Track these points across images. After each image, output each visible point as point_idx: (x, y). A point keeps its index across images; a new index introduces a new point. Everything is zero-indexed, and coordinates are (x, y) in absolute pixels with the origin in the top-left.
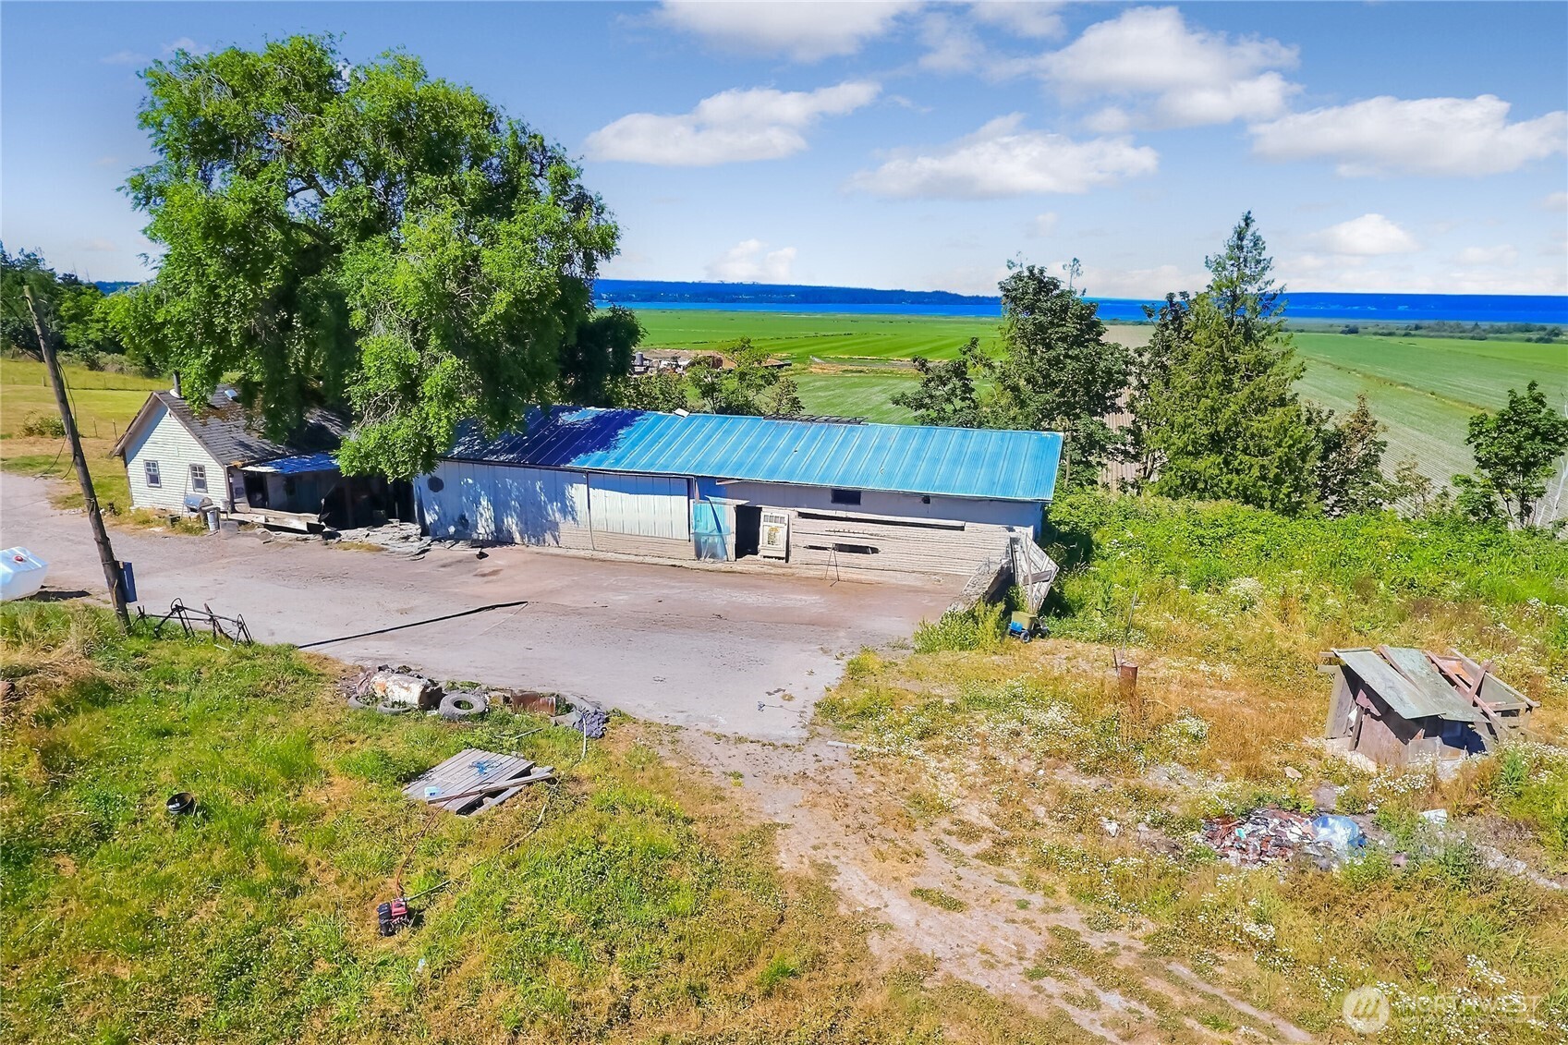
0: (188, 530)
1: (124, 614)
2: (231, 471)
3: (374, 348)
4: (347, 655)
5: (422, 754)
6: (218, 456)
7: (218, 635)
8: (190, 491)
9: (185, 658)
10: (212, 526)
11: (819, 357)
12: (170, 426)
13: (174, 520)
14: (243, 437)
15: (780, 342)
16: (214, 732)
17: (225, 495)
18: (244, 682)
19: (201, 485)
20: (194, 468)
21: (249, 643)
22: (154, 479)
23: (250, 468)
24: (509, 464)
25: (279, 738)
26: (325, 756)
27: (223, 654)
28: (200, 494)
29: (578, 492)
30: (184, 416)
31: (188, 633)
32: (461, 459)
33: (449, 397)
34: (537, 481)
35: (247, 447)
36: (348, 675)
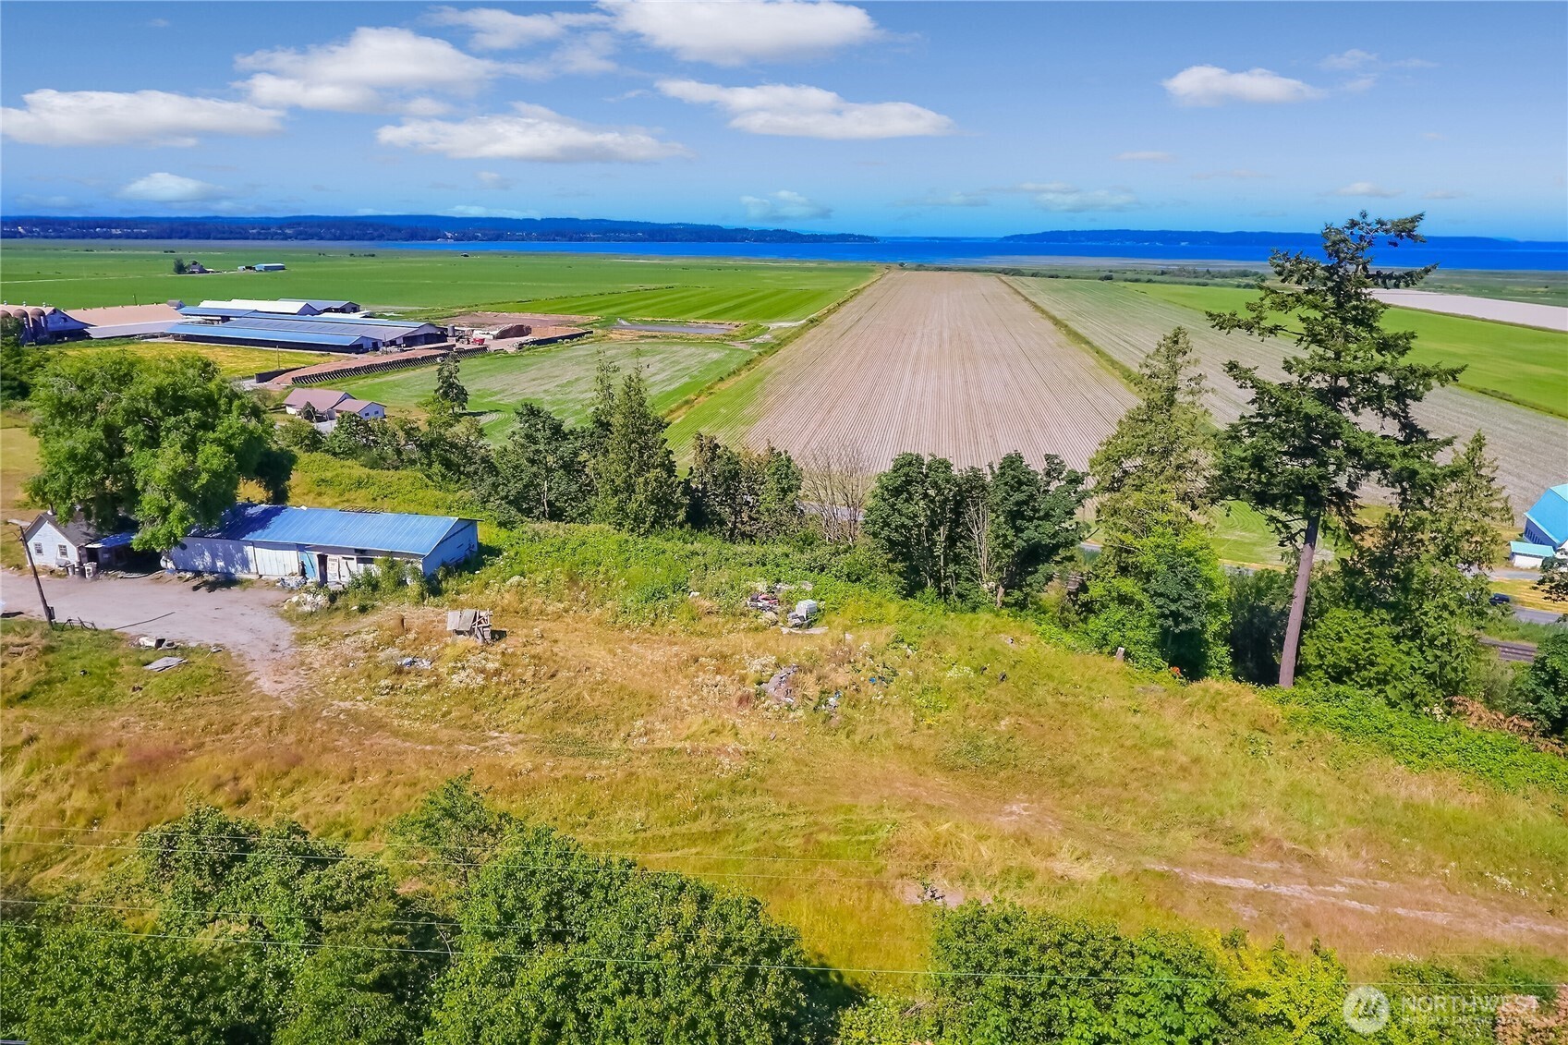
0: (60, 576)
1: (51, 623)
2: (80, 548)
3: (148, 499)
4: (133, 631)
5: (151, 659)
6: (73, 542)
7: (83, 628)
8: (59, 557)
9: (74, 637)
10: (71, 573)
11: (626, 320)
12: (47, 528)
13: (52, 572)
14: (85, 529)
15: (602, 298)
16: (89, 657)
17: (77, 559)
18: (96, 643)
19: (64, 554)
20: (60, 546)
21: (96, 630)
22: (39, 551)
23: (89, 546)
24: (217, 538)
25: (108, 657)
26: (122, 661)
27: (87, 634)
28: (64, 558)
29: (249, 549)
30: (55, 524)
31: (72, 628)
32: (194, 536)
33: (182, 519)
34: (231, 545)
35: (88, 534)
36: (133, 638)
